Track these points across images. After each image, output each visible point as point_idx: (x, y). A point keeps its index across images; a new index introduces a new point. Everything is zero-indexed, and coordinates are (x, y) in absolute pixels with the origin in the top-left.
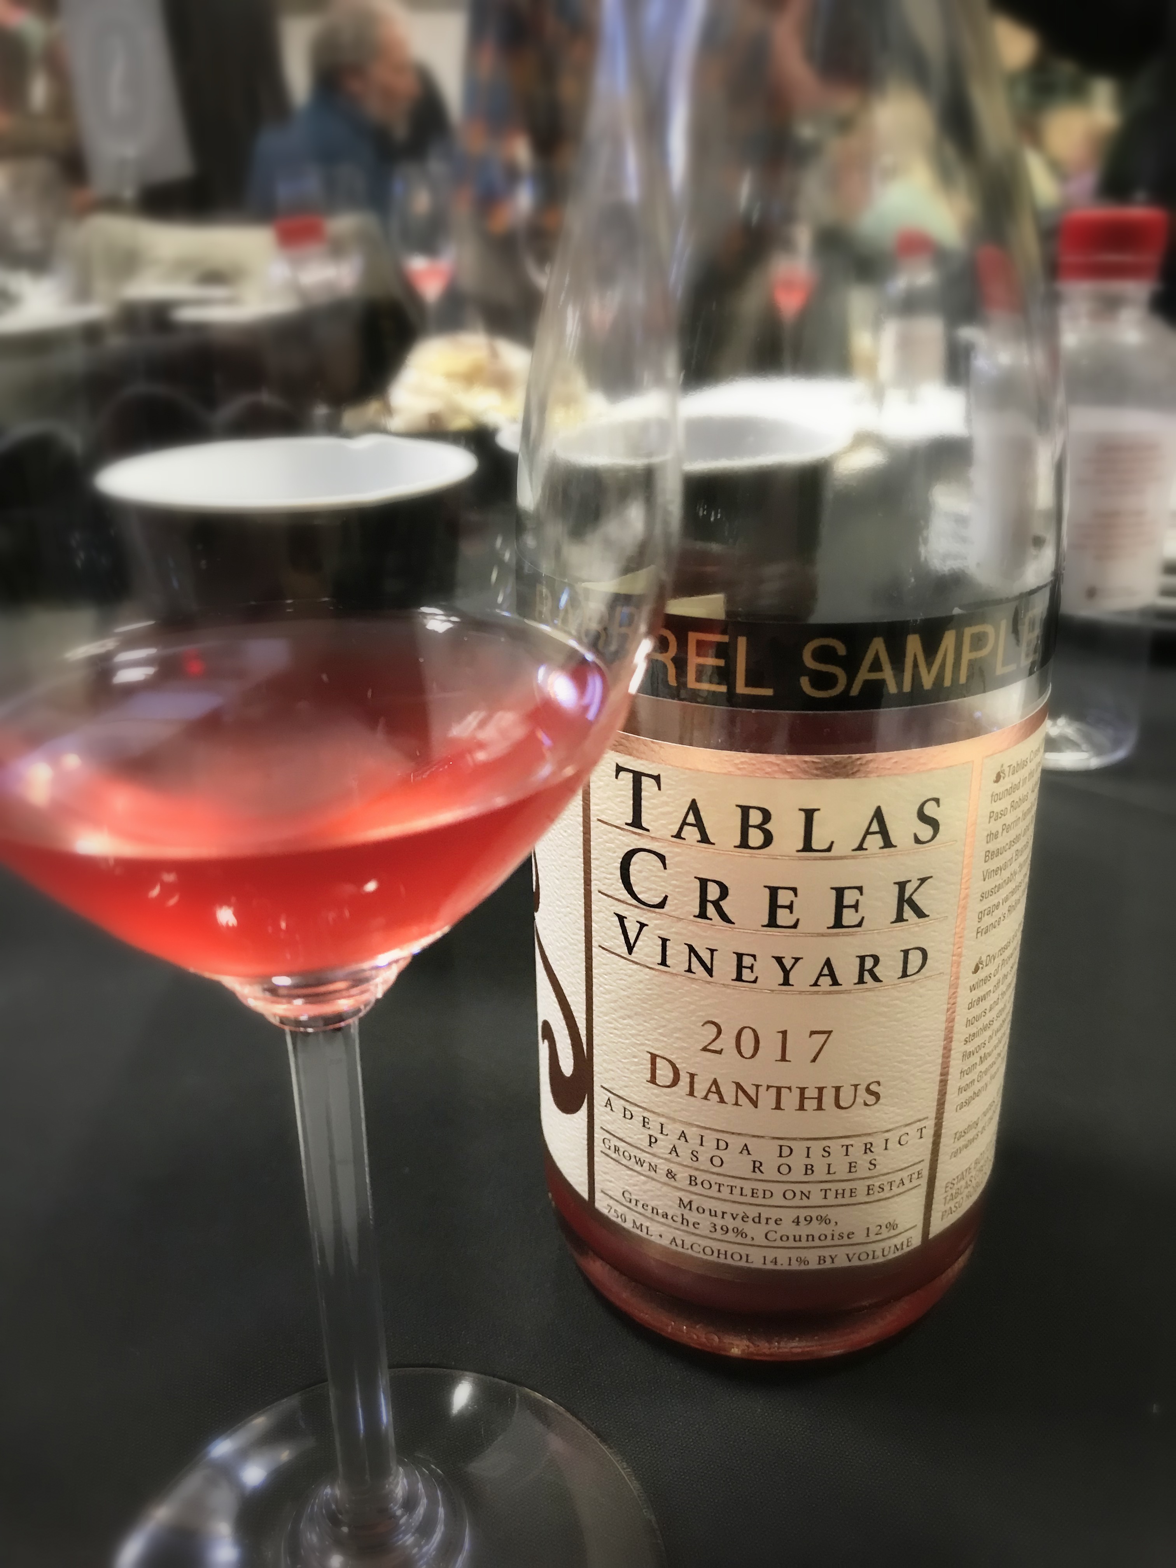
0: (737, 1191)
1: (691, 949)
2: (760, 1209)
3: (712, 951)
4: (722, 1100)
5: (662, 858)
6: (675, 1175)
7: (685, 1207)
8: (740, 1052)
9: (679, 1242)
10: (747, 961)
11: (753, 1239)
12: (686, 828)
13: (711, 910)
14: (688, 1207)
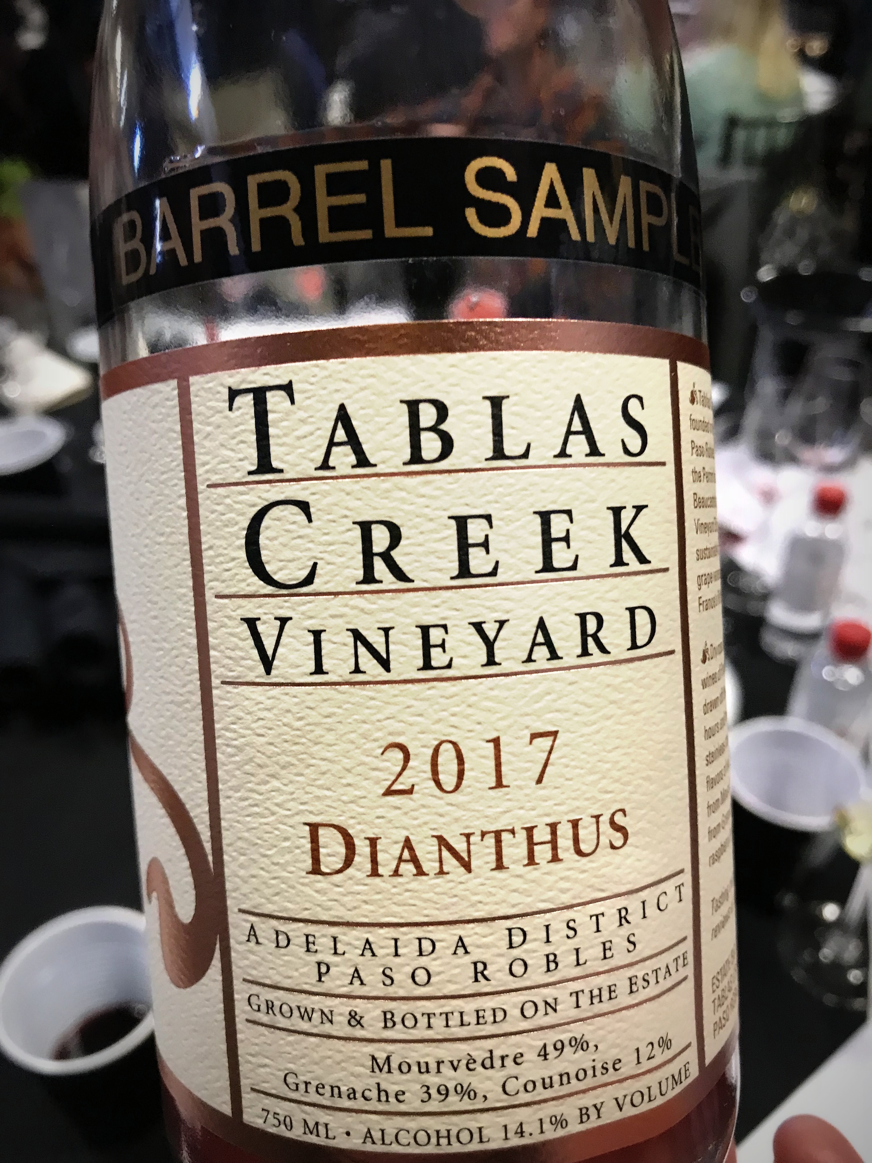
0: (454, 1020)
1: (357, 636)
2: (489, 1044)
3: (386, 631)
4: (420, 872)
5: (304, 507)
6: (361, 1017)
7: (381, 1070)
8: (438, 784)
9: (377, 1135)
10: (436, 636)
11: (485, 1097)
12: (335, 449)
13: (380, 567)
14: (386, 1068)
